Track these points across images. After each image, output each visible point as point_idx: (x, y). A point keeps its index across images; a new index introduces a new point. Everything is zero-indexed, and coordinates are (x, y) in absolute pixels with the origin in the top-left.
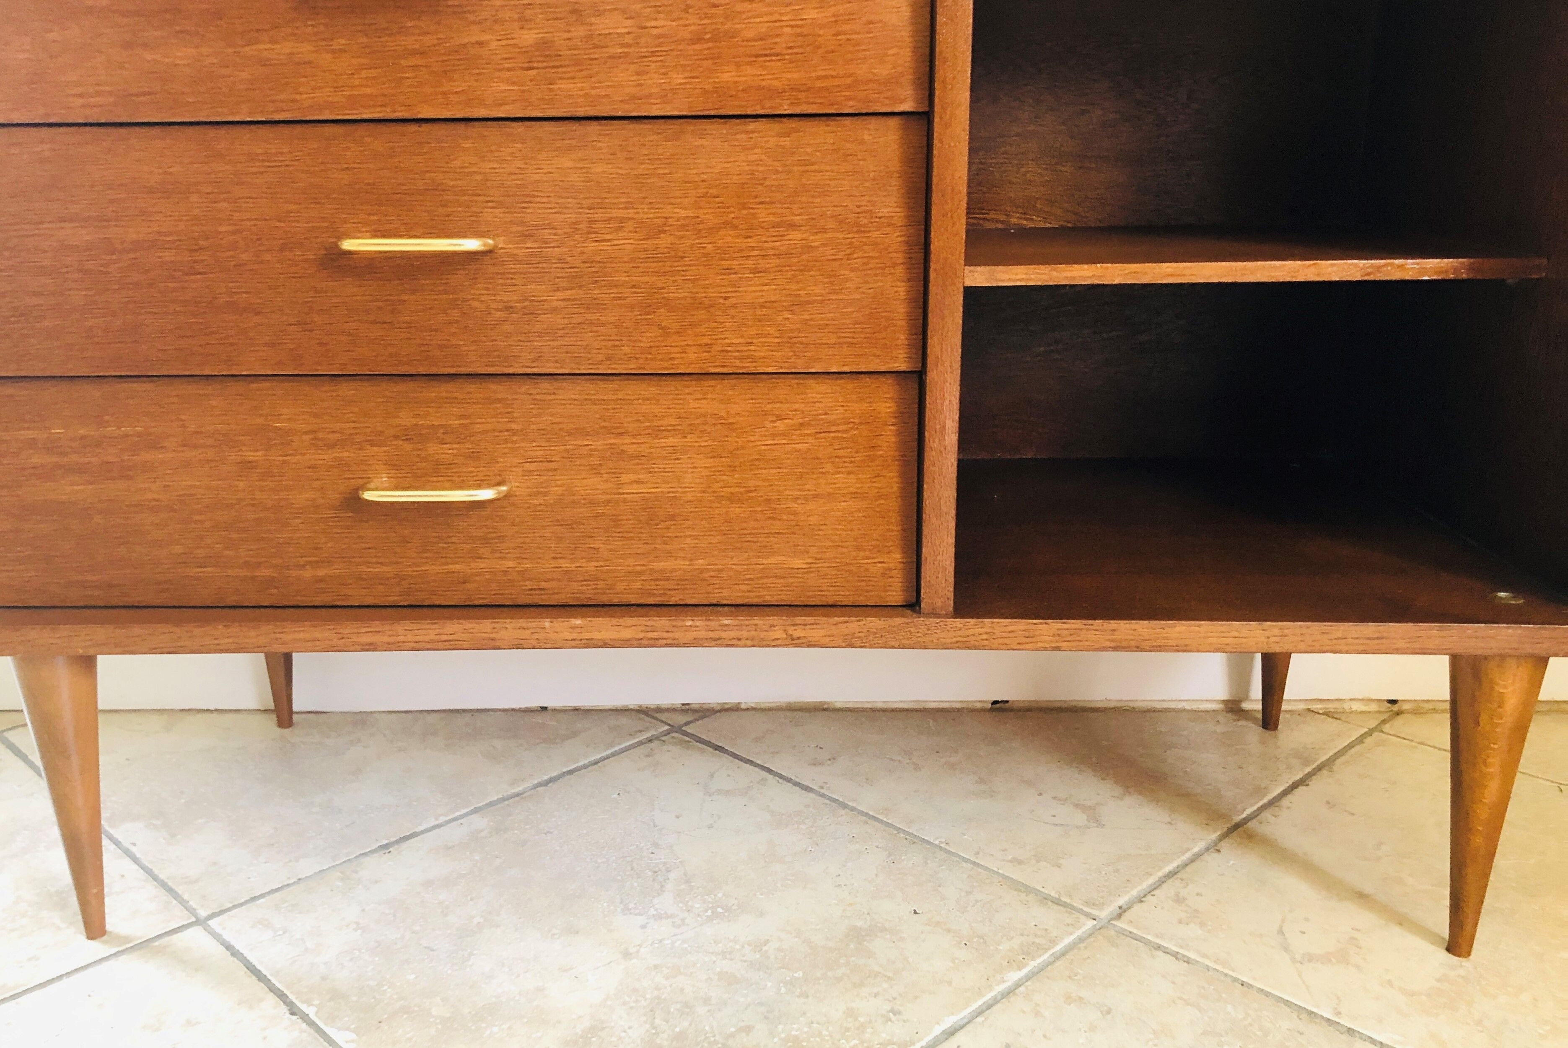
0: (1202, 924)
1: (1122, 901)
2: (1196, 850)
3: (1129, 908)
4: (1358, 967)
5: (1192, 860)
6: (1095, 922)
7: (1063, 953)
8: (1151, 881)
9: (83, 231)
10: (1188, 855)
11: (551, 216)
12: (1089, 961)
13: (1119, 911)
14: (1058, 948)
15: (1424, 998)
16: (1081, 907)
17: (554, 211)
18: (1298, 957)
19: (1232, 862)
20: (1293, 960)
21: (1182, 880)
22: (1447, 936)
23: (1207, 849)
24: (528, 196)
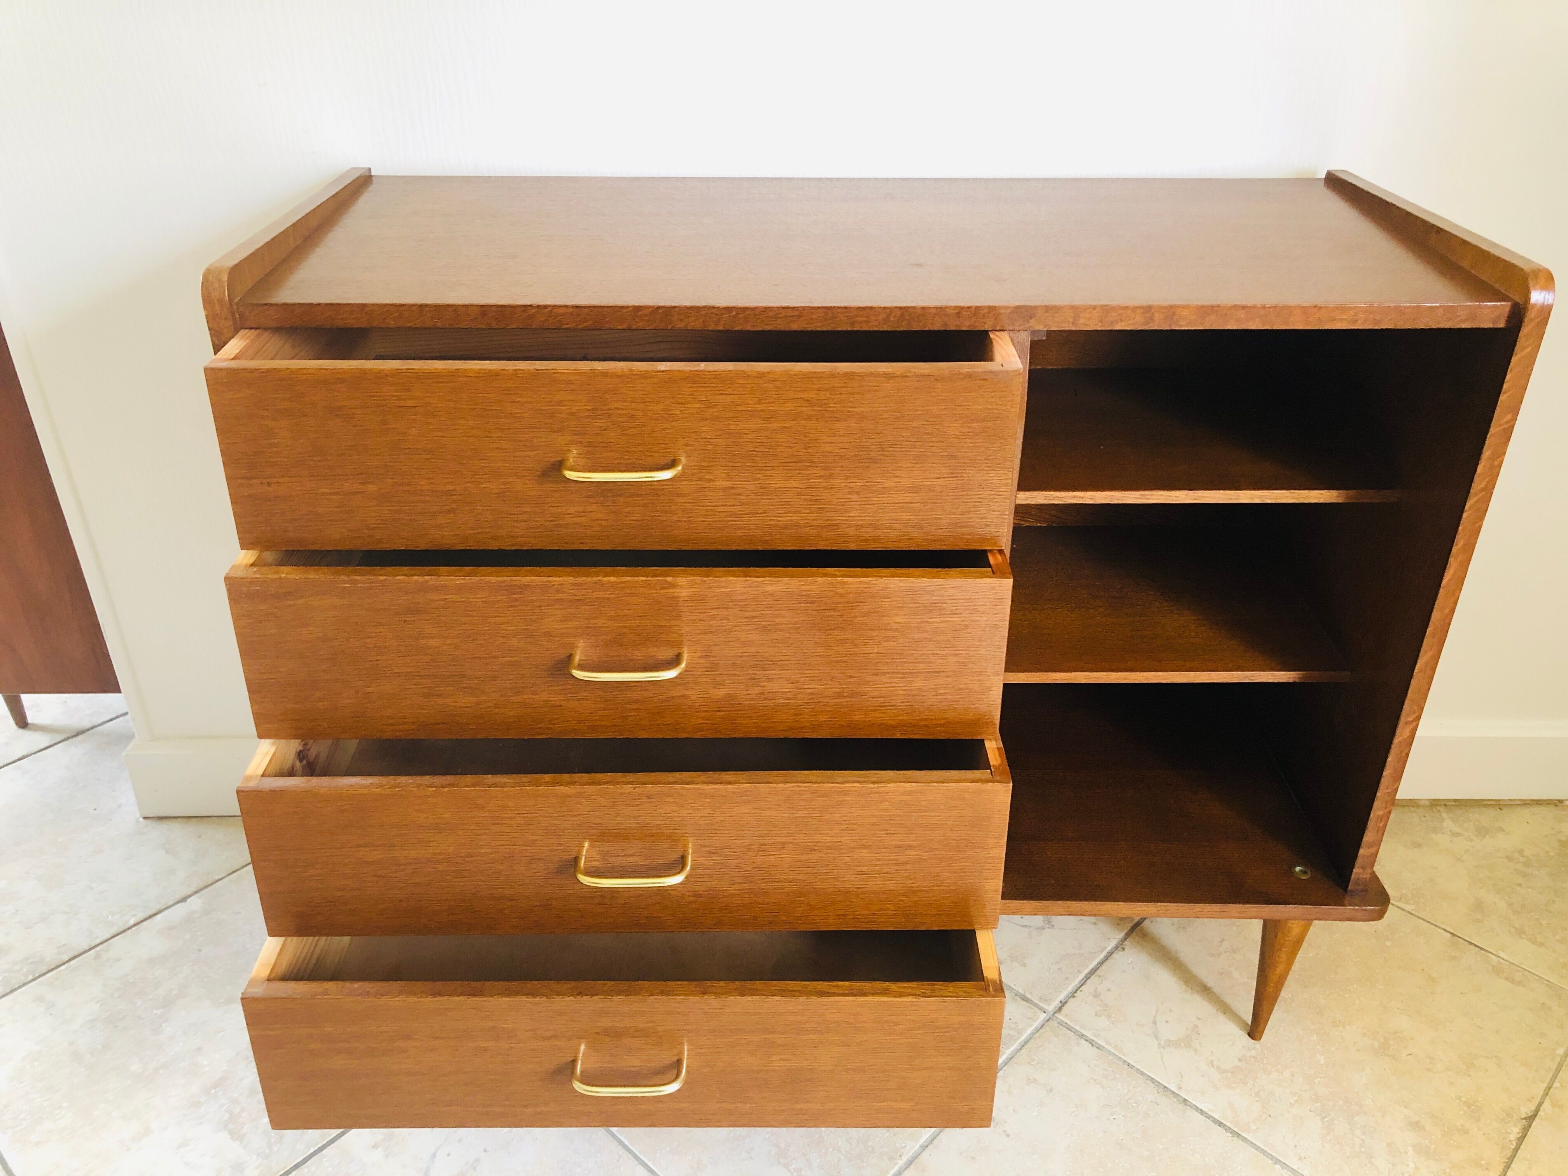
0: (1109, 1017)
1: (1062, 997)
2: (1109, 948)
3: (1066, 1002)
4: (1195, 1050)
5: (1106, 958)
6: (1045, 1015)
7: (1026, 1042)
8: (1082, 976)
9: (375, 852)
10: (1104, 954)
11: (730, 841)
12: (1041, 1049)
13: (1060, 1005)
14: (1023, 1038)
15: (1229, 1074)
16: (1037, 1002)
17: (733, 838)
18: (1162, 1043)
19: (1130, 960)
20: (1159, 1044)
21: (1099, 977)
22: (1250, 1023)
23: (1116, 948)
24: (714, 830)
